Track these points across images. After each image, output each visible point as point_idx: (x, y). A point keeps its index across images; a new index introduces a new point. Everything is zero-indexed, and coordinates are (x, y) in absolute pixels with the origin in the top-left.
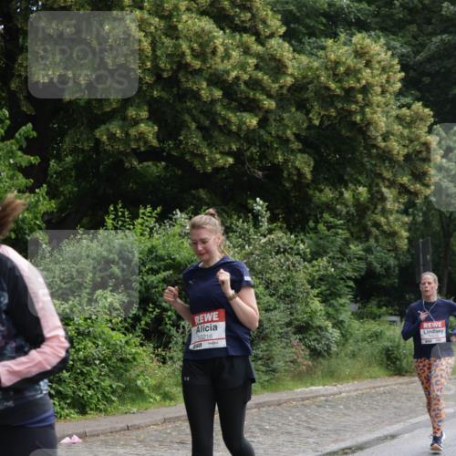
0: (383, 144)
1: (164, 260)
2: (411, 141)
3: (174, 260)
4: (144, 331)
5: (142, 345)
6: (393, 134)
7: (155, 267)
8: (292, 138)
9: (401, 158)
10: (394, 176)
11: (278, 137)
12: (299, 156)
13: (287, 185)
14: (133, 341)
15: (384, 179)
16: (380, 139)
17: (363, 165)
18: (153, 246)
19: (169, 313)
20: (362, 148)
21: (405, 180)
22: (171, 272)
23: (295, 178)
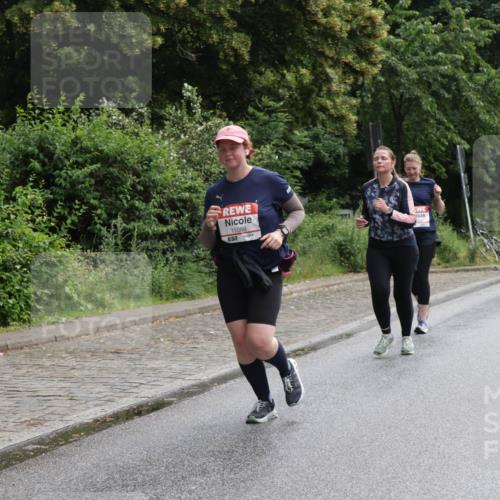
0: (324, 21)
1: (90, 152)
2: (355, 16)
3: (101, 152)
4: (70, 231)
5: (68, 246)
6: (334, 9)
7: (80, 160)
8: (227, 16)
9: (345, 35)
10: (338, 53)
11: (212, 15)
12: (235, 35)
13: (224, 67)
14: (58, 242)
15: (327, 58)
16: (320, 14)
17: (304, 44)
18: (76, 137)
19: (99, 211)
20: (302, 26)
21: (350, 58)
22: (99, 165)
23: (232, 59)
